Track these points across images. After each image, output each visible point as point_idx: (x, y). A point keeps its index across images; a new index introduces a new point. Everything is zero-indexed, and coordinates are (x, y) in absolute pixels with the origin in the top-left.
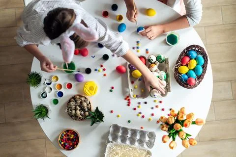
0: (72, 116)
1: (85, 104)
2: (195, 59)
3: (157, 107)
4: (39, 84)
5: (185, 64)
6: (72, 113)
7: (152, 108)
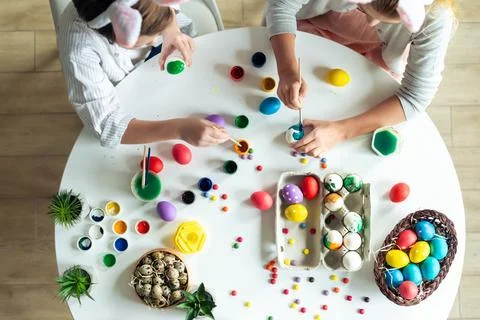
0: (142, 297)
1: (175, 273)
2: (429, 242)
3: (335, 290)
4: (75, 218)
5: (404, 248)
6: (143, 290)
7: (325, 293)
